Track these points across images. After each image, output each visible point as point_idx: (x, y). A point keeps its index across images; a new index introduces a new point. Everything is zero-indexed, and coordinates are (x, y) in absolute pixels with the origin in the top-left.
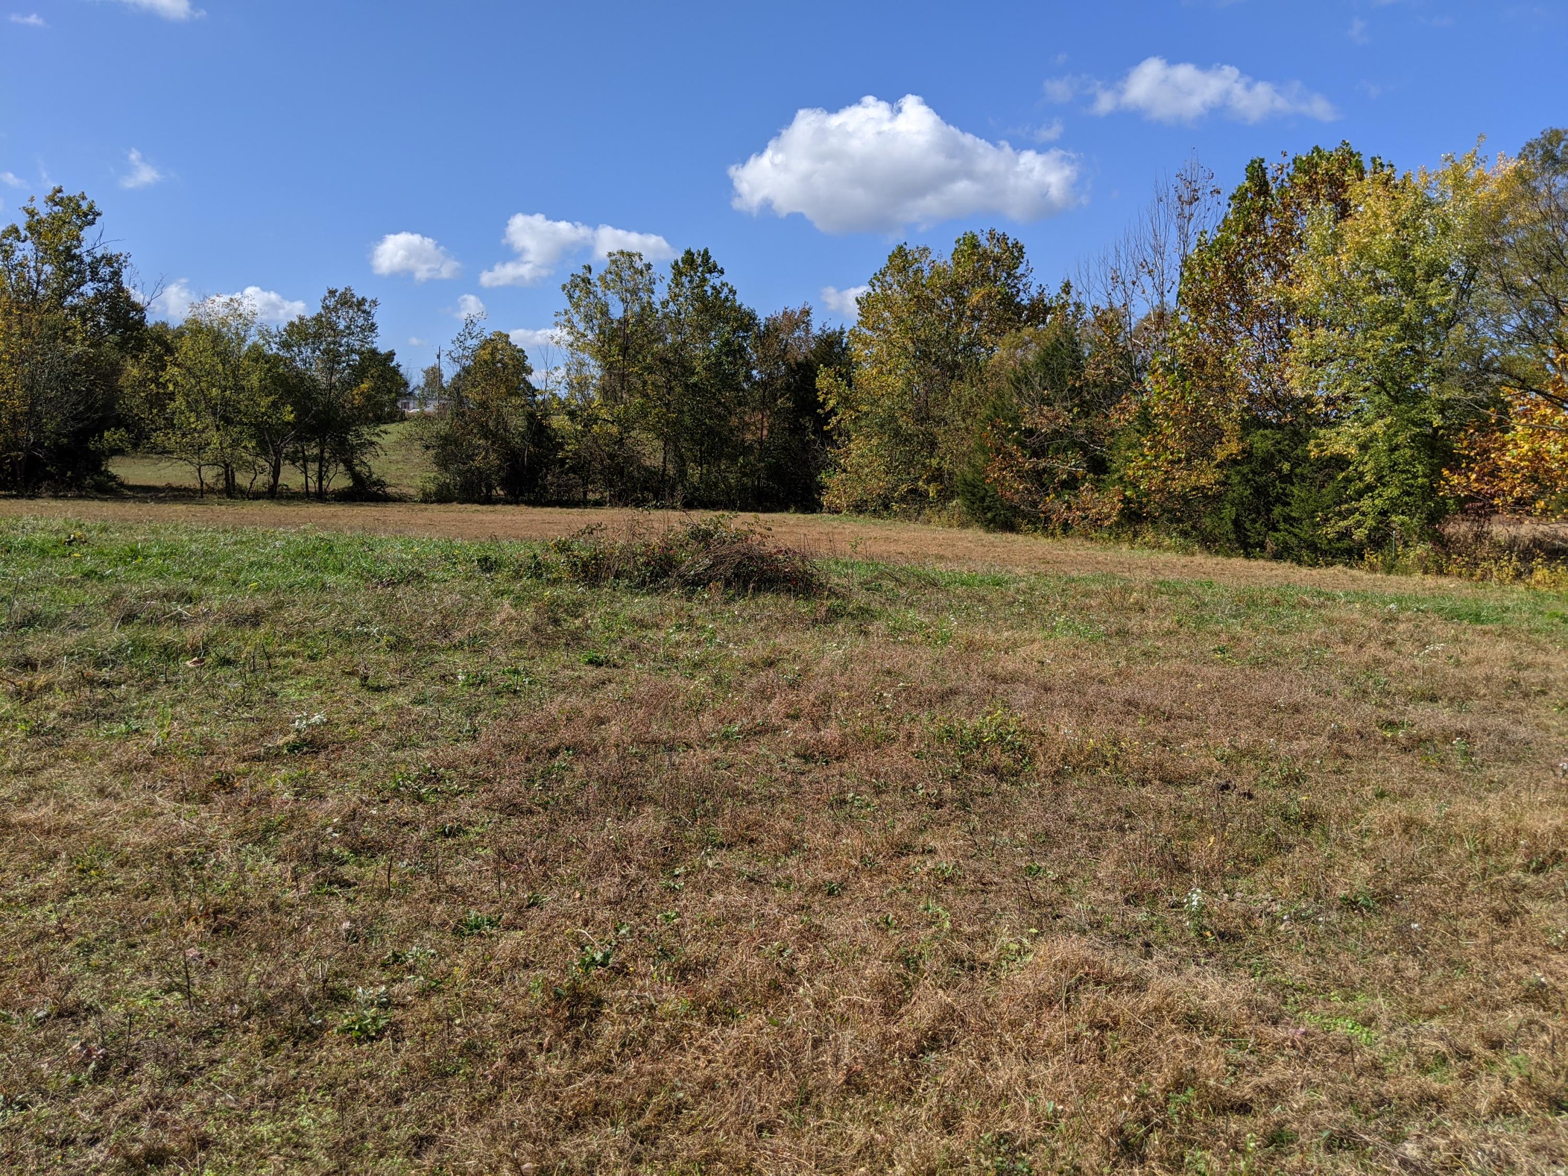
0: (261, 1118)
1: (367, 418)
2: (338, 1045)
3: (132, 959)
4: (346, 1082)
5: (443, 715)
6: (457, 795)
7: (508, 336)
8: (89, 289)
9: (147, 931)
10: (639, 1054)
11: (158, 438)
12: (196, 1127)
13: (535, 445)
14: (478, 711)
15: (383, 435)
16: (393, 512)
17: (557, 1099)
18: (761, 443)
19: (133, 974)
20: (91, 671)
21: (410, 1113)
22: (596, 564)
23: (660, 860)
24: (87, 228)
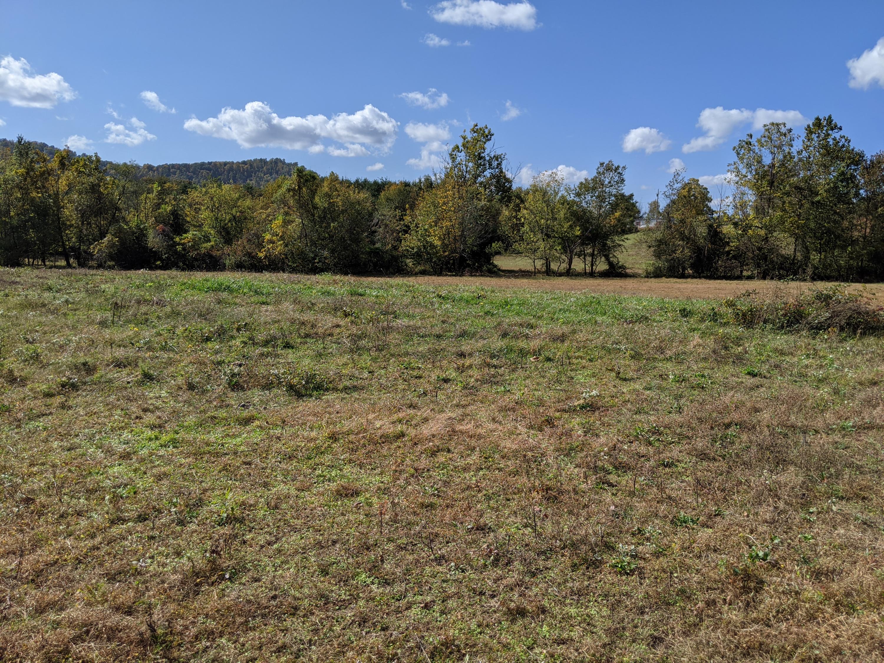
0: (571, 605)
1: (617, 231)
2: (610, 573)
3: (509, 506)
4: (614, 595)
5: (661, 397)
6: (670, 444)
7: (698, 180)
8: (487, 173)
9: (515, 494)
10: (788, 619)
11: (516, 246)
12: (539, 601)
13: (712, 243)
14: (681, 396)
15: (626, 241)
16: (629, 283)
17: (736, 634)
18: (865, 237)
19: (509, 514)
20: (488, 360)
21: (648, 621)
22: (751, 314)
23: (800, 501)
24: (487, 143)
